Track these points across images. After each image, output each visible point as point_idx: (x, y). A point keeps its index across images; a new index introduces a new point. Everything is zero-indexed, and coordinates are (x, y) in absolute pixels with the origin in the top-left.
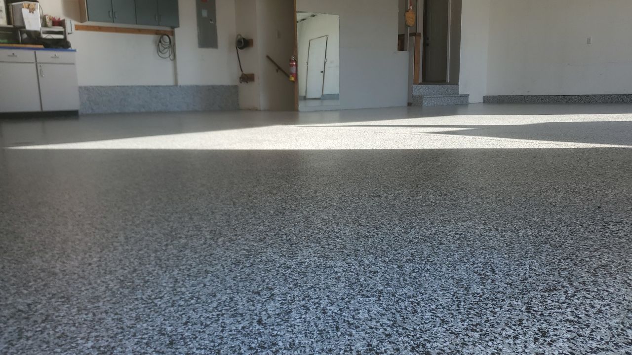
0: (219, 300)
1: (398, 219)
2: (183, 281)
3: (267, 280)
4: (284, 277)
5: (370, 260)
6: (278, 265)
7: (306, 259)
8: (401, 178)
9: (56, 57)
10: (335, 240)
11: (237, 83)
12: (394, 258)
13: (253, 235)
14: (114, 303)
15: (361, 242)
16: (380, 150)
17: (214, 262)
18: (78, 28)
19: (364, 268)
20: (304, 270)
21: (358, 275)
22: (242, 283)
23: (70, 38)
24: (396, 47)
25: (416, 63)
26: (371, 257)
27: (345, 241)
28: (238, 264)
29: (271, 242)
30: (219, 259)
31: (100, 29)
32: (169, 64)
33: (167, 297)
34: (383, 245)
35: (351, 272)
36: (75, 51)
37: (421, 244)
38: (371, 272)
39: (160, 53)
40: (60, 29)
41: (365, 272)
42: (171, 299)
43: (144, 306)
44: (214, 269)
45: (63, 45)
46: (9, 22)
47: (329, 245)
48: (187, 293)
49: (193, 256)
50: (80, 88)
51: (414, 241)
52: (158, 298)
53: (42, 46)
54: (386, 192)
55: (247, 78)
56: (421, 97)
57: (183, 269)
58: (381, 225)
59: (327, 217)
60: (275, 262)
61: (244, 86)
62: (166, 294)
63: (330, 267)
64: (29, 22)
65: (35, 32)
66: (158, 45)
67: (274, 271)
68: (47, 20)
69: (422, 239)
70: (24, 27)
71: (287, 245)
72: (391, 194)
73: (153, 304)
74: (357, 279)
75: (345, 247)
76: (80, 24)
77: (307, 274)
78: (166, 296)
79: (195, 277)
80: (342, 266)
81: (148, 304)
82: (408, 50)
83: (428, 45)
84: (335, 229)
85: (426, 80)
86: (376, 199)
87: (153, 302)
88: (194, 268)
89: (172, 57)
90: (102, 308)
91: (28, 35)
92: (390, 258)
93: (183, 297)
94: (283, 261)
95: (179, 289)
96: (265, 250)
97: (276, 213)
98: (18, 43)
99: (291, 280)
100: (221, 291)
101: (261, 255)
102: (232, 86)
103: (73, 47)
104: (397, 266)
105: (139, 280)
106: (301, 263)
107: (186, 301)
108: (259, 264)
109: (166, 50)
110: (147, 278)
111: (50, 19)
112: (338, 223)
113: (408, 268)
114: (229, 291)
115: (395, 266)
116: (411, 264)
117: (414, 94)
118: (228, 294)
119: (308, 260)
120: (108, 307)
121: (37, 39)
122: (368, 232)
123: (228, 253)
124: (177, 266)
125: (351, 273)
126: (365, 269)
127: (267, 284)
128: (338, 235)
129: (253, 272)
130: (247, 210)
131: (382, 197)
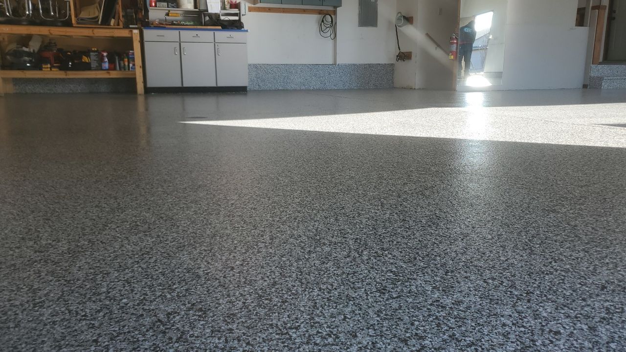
0: (359, 343)
1: (584, 250)
2: (321, 306)
3: (416, 323)
4: (437, 321)
5: (549, 310)
6: (430, 302)
7: (464, 297)
8: (582, 187)
9: (231, 37)
10: (502, 273)
11: (393, 61)
12: (582, 312)
13: (401, 252)
14: (248, 327)
15: (535, 280)
16: (552, 145)
17: (357, 285)
18: (250, 10)
19: (540, 323)
20: (462, 315)
21: (533, 335)
22: (387, 322)
23: (243, 20)
24: (574, 23)
25: (597, 40)
26: (549, 308)
27: (514, 276)
28: (384, 291)
29: (422, 264)
30: (362, 281)
31: (270, 10)
32: (330, 42)
33: (303, 329)
34: (564, 289)
35: (523, 326)
36: (247, 31)
37: (619, 294)
38: (551, 331)
39: (322, 32)
40: (236, 11)
41: (543, 331)
42: (307, 331)
43: (277, 337)
44: (356, 294)
45: (237, 25)
46: (196, 7)
47: (493, 279)
48: (325, 326)
49: (335, 272)
50: (250, 65)
51: (608, 288)
52: (293, 329)
53: (220, 28)
54: (563, 206)
55: (404, 56)
56: (601, 79)
57: (324, 290)
58: (561, 257)
59: (490, 237)
60: (426, 296)
61: (401, 65)
62: (302, 323)
63: (494, 315)
64: (211, 5)
65: (216, 14)
66: (321, 24)
67: (425, 309)
68: (226, 3)
69: (619, 285)
70: (207, 10)
71: (441, 272)
72: (571, 209)
73: (288, 336)
74: (532, 340)
75: (513, 286)
76: (253, 6)
77: (465, 321)
78: (302, 325)
79: (335, 303)
80: (510, 316)
81: (282, 334)
82: (588, 25)
83: (614, 18)
84: (500, 255)
85: (607, 59)
86: (552, 215)
87: (287, 333)
88: (336, 289)
89: (332, 36)
90: (235, 332)
91: (209, 17)
92: (576, 312)
93: (320, 331)
94: (436, 296)
95: (317, 319)
96: (415, 276)
97: (429, 223)
98: (202, 26)
99: (446, 328)
100: (363, 330)
101: (410, 282)
102: (388, 64)
103: (245, 28)
104: (587, 327)
105: (277, 297)
106: (459, 302)
107: (323, 338)
108: (408, 296)
109: (328, 29)
110: (286, 296)
111: (228, 3)
112: (503, 247)
113: (603, 332)
114: (371, 332)
115: (585, 327)
116: (608, 327)
117: (592, 75)
118: (370, 336)
119: (467, 300)
120: (241, 332)
121: (216, 21)
122: (544, 265)
123: (373, 273)
124: (318, 284)
125: (523, 329)
126: (543, 326)
127: (417, 329)
128: (505, 265)
129: (400, 308)
130: (396, 215)
131: (558, 212)
